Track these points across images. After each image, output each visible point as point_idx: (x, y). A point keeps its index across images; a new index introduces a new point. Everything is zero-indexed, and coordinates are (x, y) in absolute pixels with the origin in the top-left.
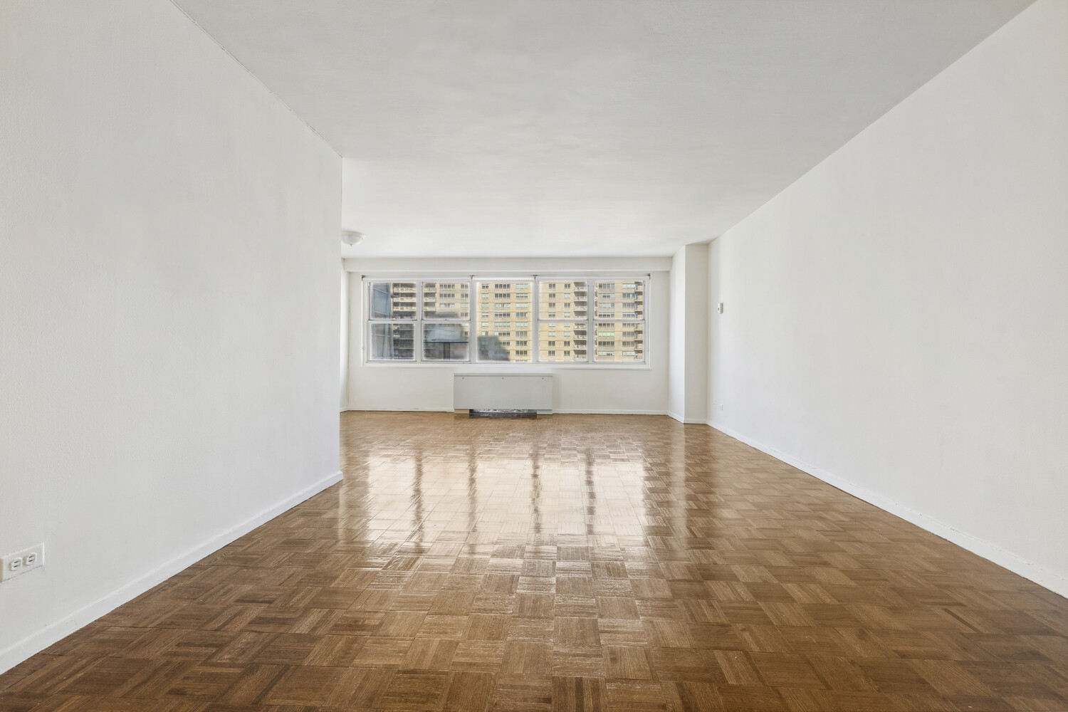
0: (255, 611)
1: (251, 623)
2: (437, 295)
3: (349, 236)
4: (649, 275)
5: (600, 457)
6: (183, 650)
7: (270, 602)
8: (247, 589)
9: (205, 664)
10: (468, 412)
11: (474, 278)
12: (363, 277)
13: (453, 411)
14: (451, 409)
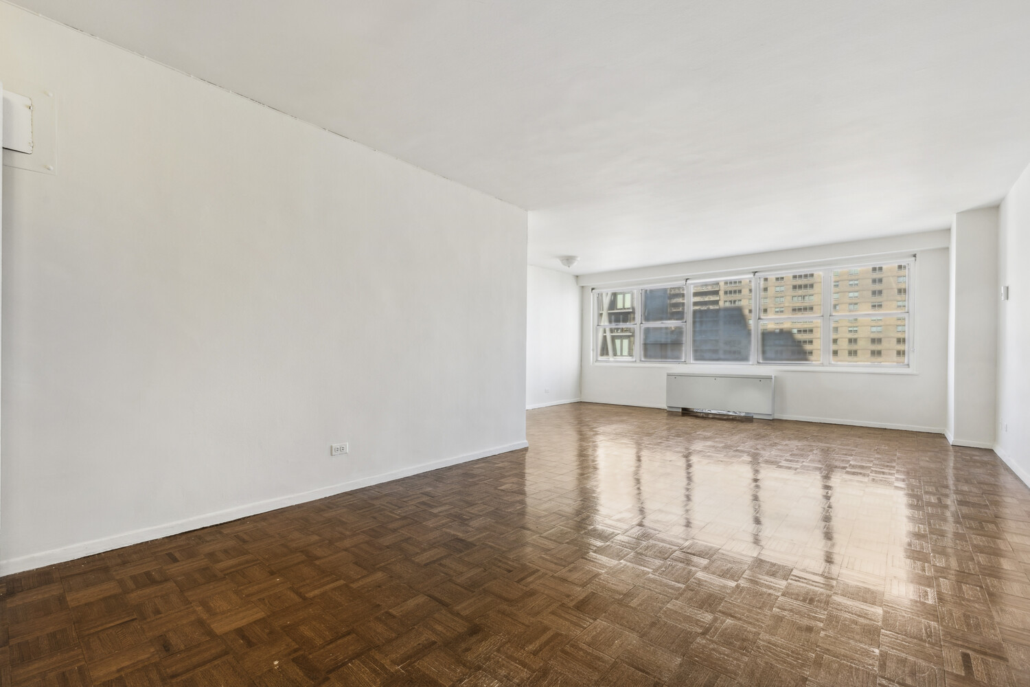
0: (425, 499)
1: (418, 503)
2: (721, 293)
3: (567, 260)
4: (915, 256)
5: (767, 462)
6: (388, 505)
7: (433, 497)
8: (429, 489)
9: (390, 512)
10: (680, 410)
11: (689, 282)
12: (593, 289)
13: (666, 408)
14: (664, 406)
